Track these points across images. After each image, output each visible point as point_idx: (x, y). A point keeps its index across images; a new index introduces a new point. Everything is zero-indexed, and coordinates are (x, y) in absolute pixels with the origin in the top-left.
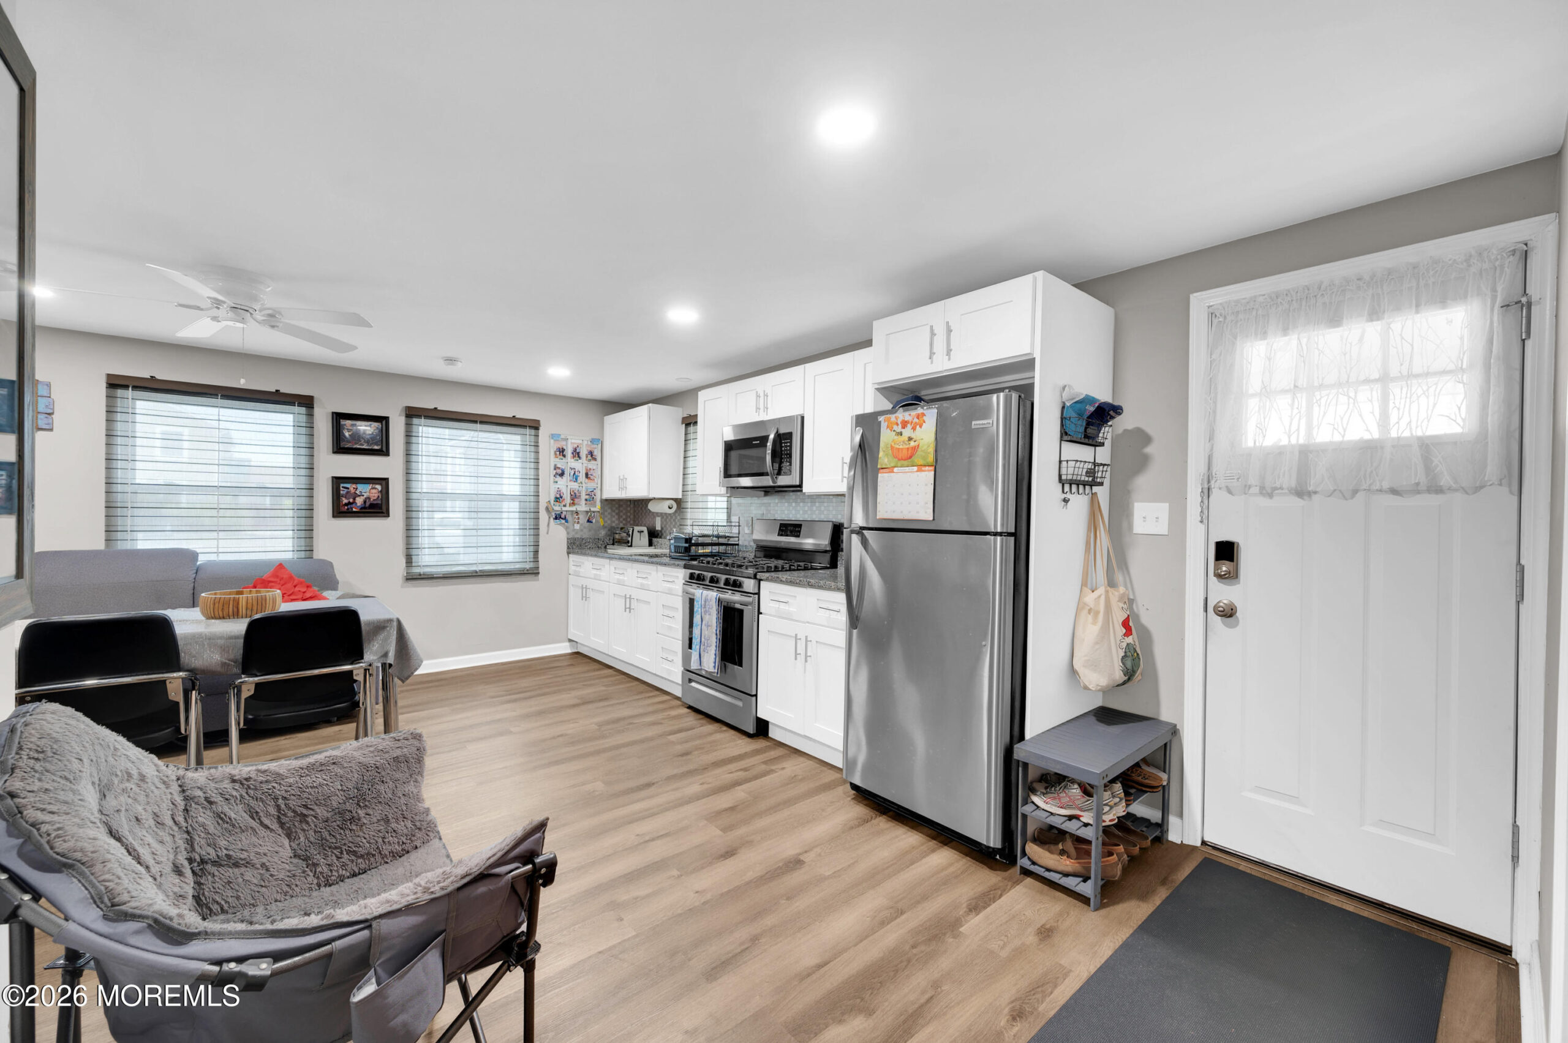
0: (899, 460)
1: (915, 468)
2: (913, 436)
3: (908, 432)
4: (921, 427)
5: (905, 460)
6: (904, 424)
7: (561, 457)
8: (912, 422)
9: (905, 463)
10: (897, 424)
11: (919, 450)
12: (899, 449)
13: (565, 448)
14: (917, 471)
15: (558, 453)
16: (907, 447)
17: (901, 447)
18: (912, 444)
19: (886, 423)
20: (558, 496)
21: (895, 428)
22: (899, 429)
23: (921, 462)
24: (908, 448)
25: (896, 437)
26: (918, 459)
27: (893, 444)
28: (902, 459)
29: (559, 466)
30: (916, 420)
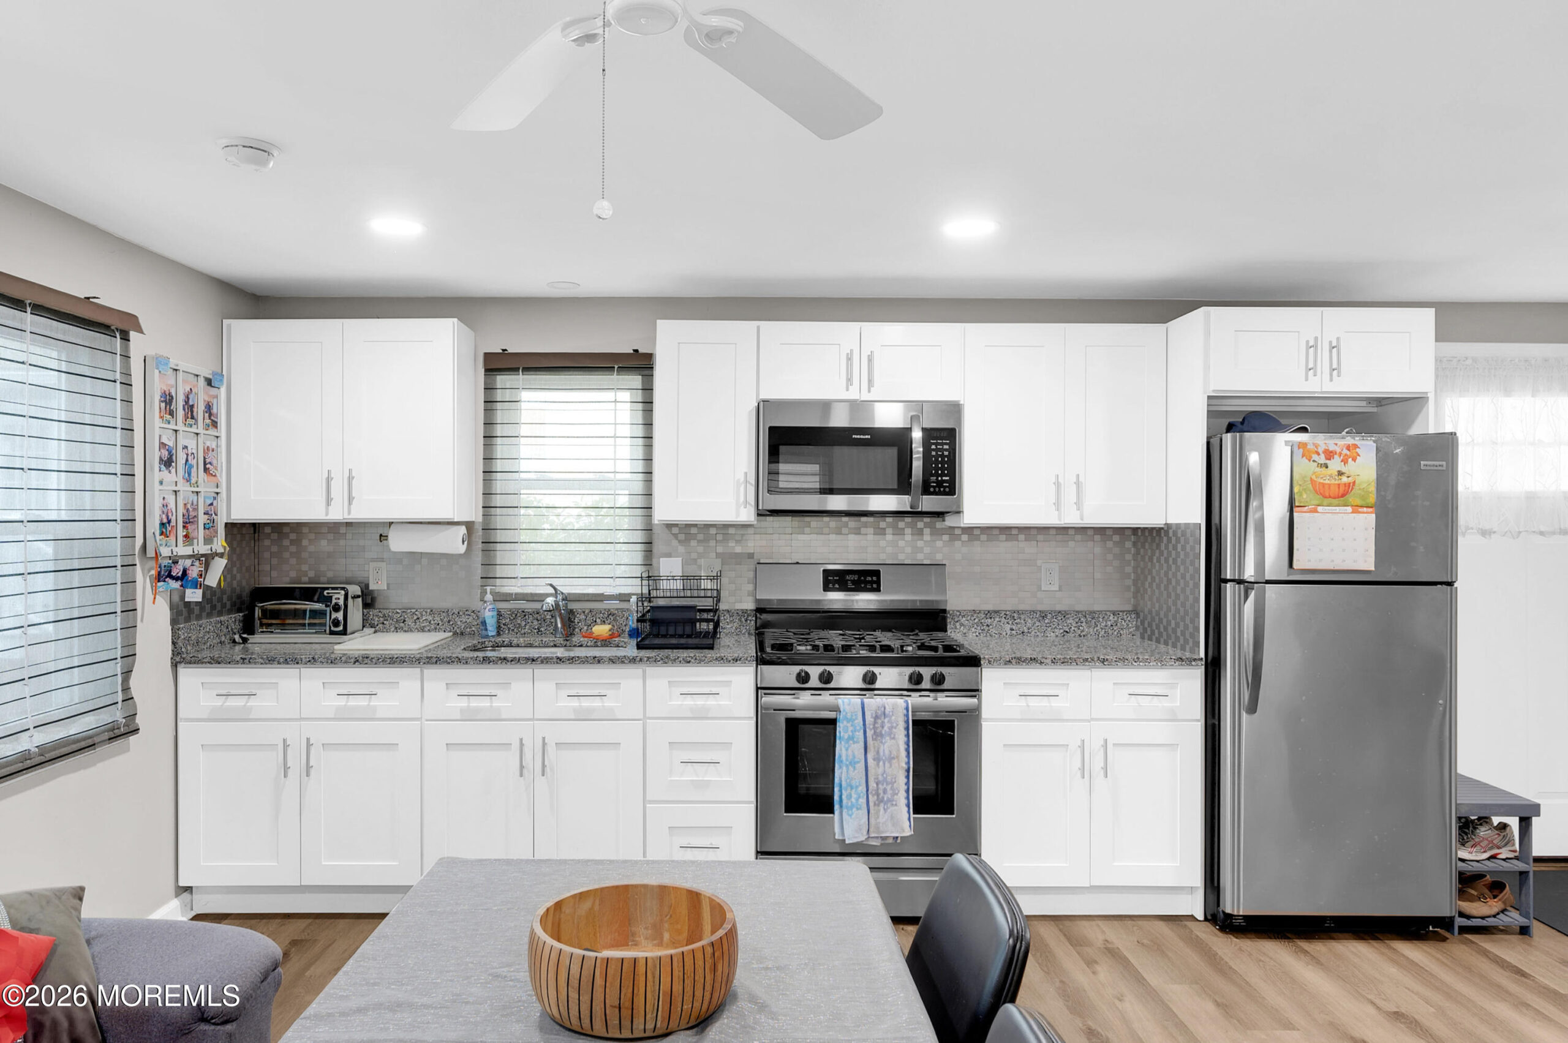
0: (1325, 497)
1: (1349, 509)
2: (1344, 469)
3: (1335, 465)
4: (1354, 460)
5: (1334, 498)
6: (1329, 455)
7: (168, 417)
8: (1340, 454)
9: (1335, 501)
10: (1318, 454)
11: (1356, 487)
12: (1324, 484)
13: (174, 394)
14: (1353, 512)
15: (163, 405)
16: (1337, 482)
17: (1327, 482)
18: (1344, 479)
19: (1301, 450)
20: (165, 520)
21: (1315, 457)
22: (1322, 459)
23: (1359, 502)
24: (1339, 485)
25: (1318, 469)
26: (1352, 498)
27: (1314, 477)
28: (1330, 497)
29: (165, 440)
30: (1345, 451)
